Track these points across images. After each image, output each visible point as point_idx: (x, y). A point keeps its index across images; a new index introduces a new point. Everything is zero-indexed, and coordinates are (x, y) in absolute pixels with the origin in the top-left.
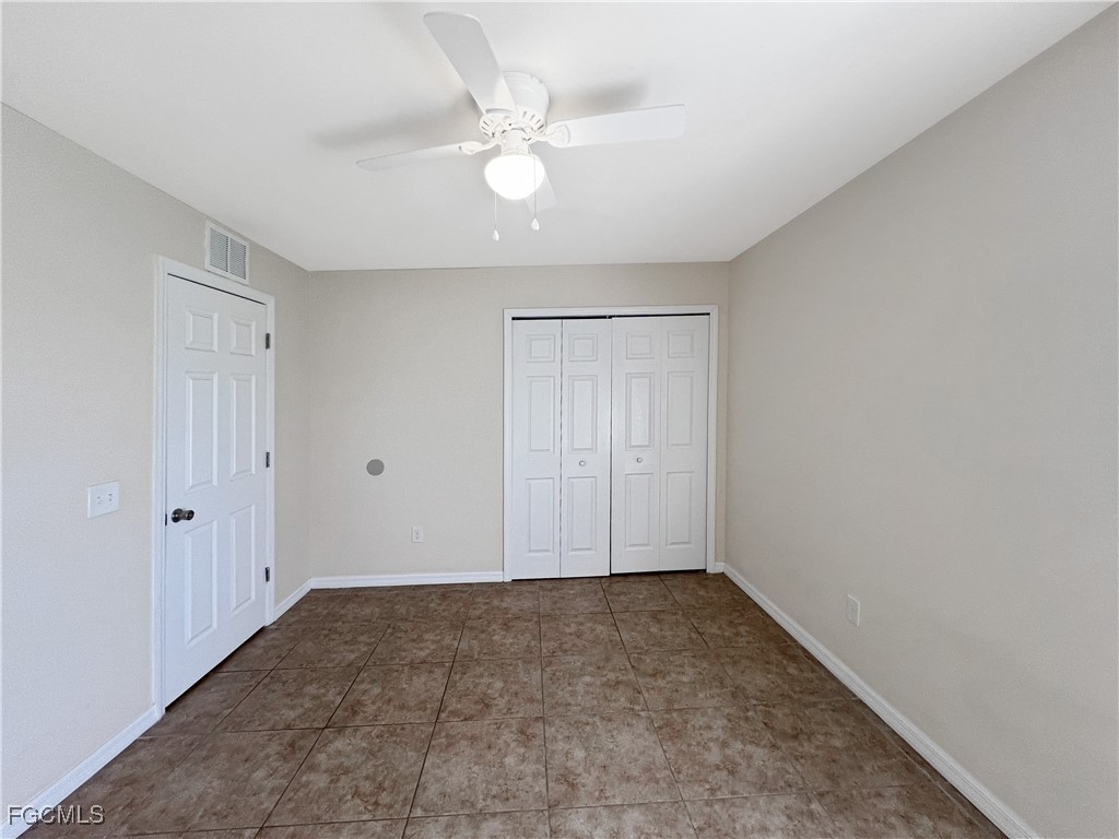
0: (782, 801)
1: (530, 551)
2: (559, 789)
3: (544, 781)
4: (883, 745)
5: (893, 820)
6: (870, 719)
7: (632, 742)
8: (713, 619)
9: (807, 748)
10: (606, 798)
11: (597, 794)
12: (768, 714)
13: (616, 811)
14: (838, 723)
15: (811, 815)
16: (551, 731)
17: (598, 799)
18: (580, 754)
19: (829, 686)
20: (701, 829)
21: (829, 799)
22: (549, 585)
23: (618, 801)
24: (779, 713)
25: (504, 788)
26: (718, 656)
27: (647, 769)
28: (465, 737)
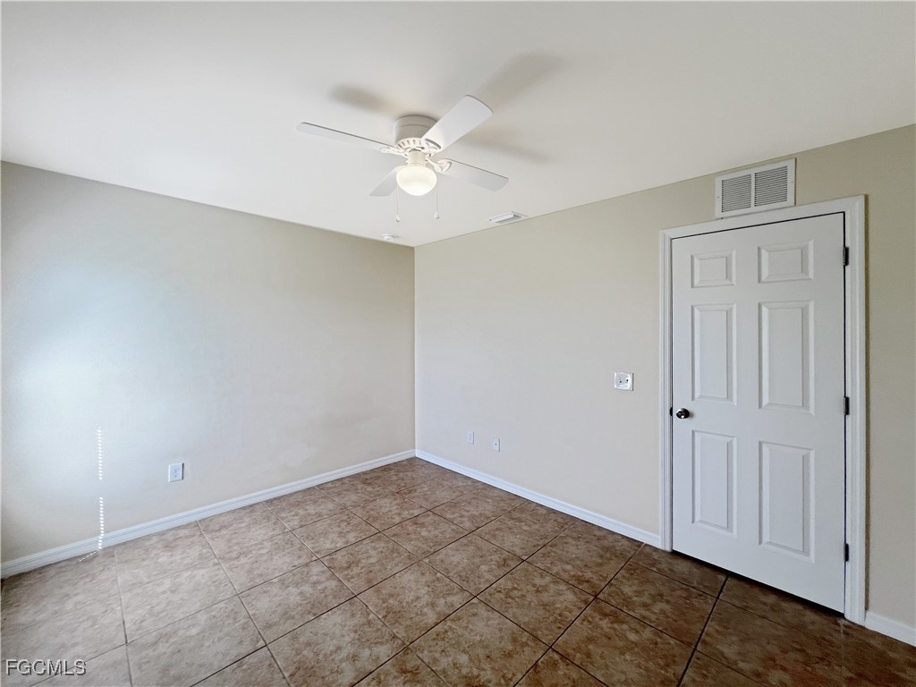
3: (426, 660)
10: (374, 679)
11: (382, 677)
13: (362, 675)
17: (378, 675)
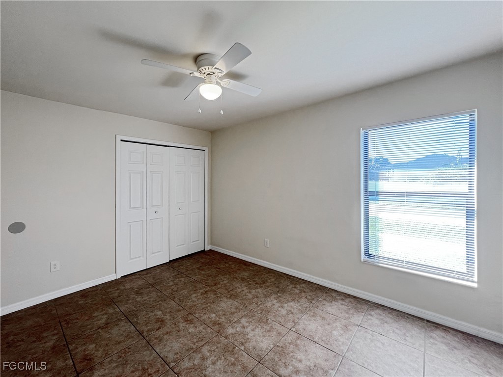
0: (272, 297)
1: (131, 259)
2: (216, 327)
4: (281, 276)
5: (293, 289)
6: (275, 272)
7: (226, 304)
8: (219, 263)
9: (268, 284)
10: (232, 321)
11: (228, 321)
12: (254, 281)
13: (238, 322)
14: (270, 276)
15: (280, 296)
16: (197, 315)
17: (230, 323)
18: (213, 315)
19: (262, 268)
20: (261, 313)
21: (280, 291)
22: (144, 273)
23: (236, 320)
24: (256, 279)
25: (198, 338)
26: (229, 272)
27: (237, 308)
28: (164, 334)
